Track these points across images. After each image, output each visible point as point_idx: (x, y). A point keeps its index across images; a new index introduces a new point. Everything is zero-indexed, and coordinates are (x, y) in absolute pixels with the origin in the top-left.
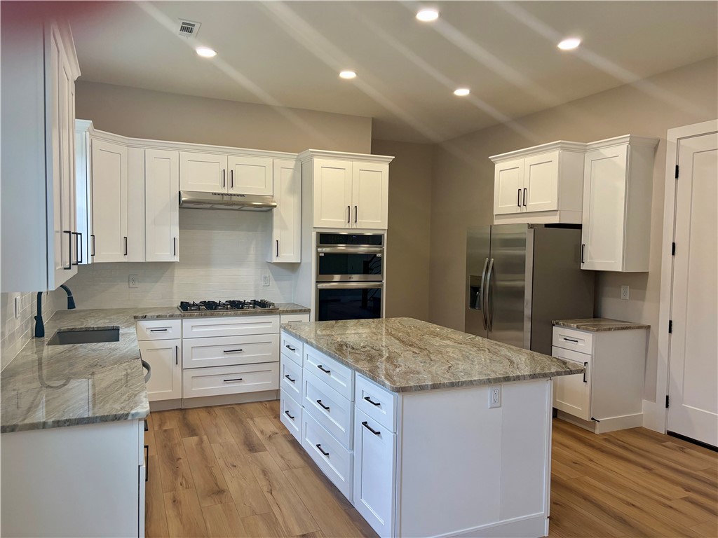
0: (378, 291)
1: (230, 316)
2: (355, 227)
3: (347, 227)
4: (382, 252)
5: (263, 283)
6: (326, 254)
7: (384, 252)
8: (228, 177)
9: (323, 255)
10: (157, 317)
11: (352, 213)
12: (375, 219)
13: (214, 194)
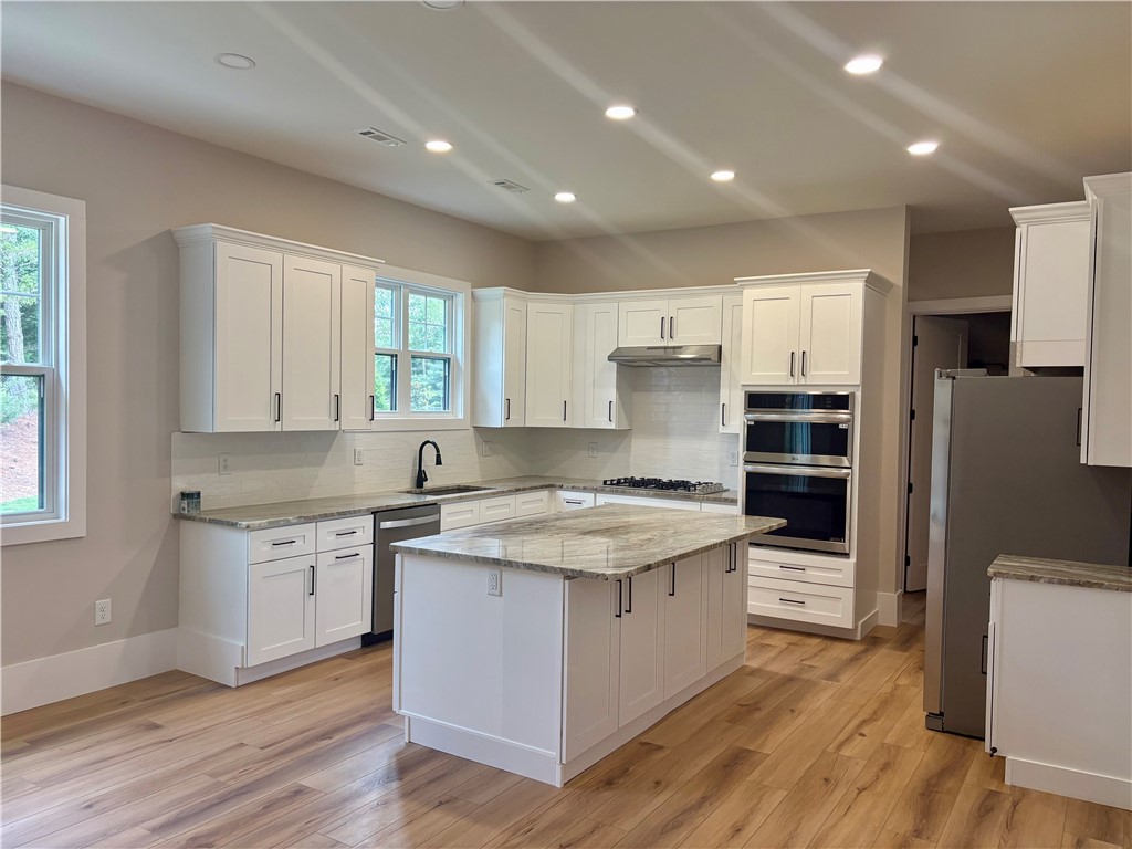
0: (841, 483)
1: (642, 496)
2: (802, 382)
3: (791, 383)
4: (851, 421)
5: (730, 462)
6: (757, 422)
7: (852, 419)
8: (667, 326)
9: (752, 423)
10: (585, 488)
11: (798, 362)
12: (838, 369)
13: (649, 348)
